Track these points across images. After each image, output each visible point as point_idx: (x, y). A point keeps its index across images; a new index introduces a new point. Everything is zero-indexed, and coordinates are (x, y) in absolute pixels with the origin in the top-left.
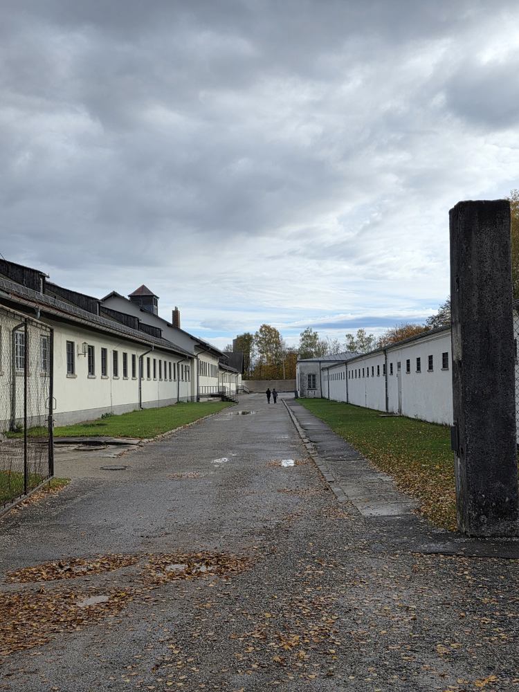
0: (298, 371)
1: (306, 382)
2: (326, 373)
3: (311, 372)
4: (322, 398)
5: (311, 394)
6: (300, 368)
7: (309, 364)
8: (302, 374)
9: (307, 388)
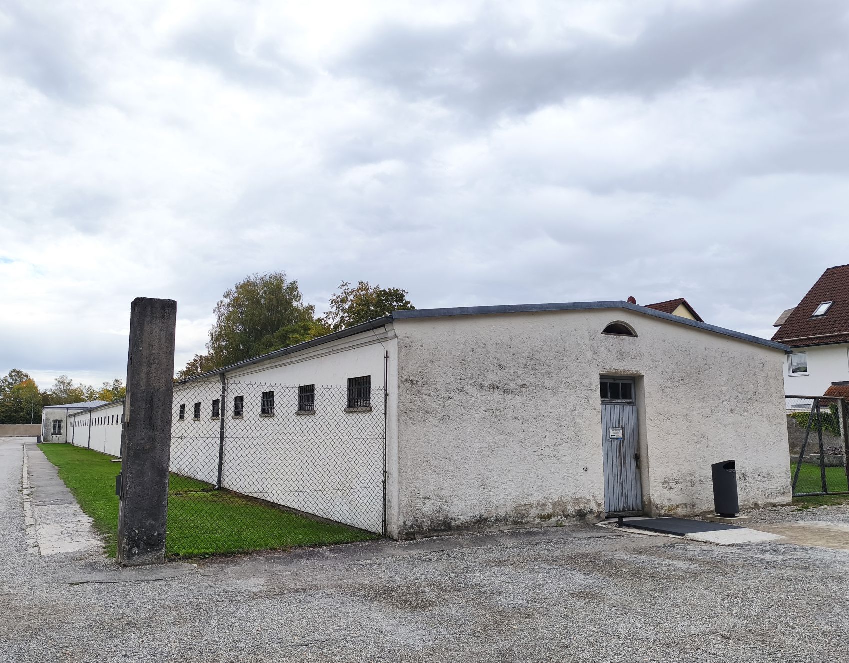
0: (44, 417)
1: (52, 428)
2: (72, 420)
3: (58, 418)
4: (67, 443)
5: (55, 439)
6: (46, 415)
7: (56, 411)
8: (47, 420)
9: (52, 433)
